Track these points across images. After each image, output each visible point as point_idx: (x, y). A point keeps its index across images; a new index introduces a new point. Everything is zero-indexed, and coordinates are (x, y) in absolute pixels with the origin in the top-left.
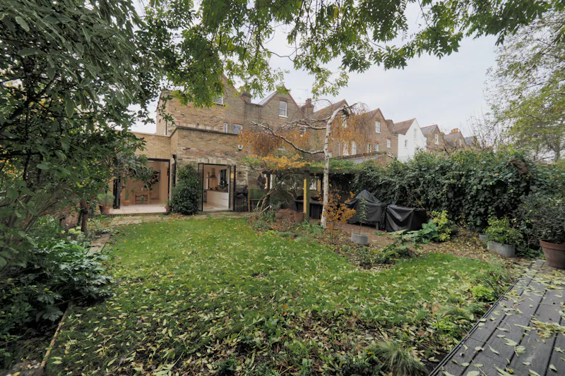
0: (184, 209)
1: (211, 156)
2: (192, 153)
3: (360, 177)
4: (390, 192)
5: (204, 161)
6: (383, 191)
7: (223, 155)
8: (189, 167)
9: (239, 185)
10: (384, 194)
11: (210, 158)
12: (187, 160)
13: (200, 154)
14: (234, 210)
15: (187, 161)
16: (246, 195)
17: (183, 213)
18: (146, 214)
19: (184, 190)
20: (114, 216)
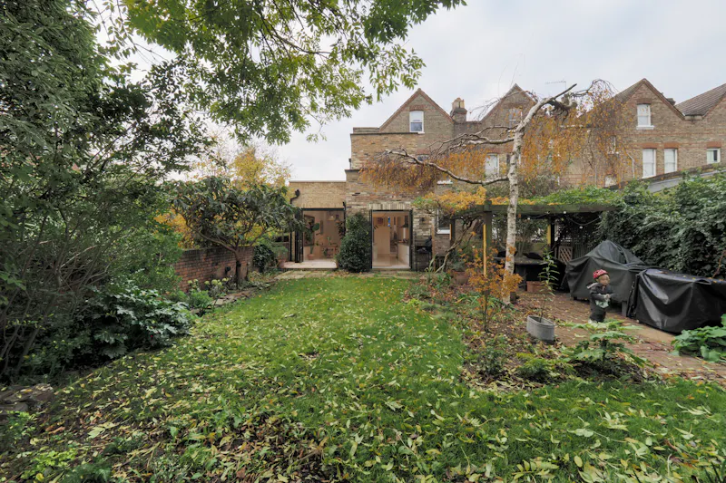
0: (350, 265)
1: (385, 199)
2: (361, 199)
3: (609, 218)
4: (669, 245)
5: (375, 207)
6: (655, 242)
7: (400, 198)
8: (359, 216)
9: (421, 236)
10: (660, 249)
11: (384, 203)
12: (356, 207)
13: (371, 199)
14: (412, 269)
15: (356, 209)
16: (429, 249)
17: (349, 271)
18: (317, 269)
19: (350, 243)
20: (288, 269)
